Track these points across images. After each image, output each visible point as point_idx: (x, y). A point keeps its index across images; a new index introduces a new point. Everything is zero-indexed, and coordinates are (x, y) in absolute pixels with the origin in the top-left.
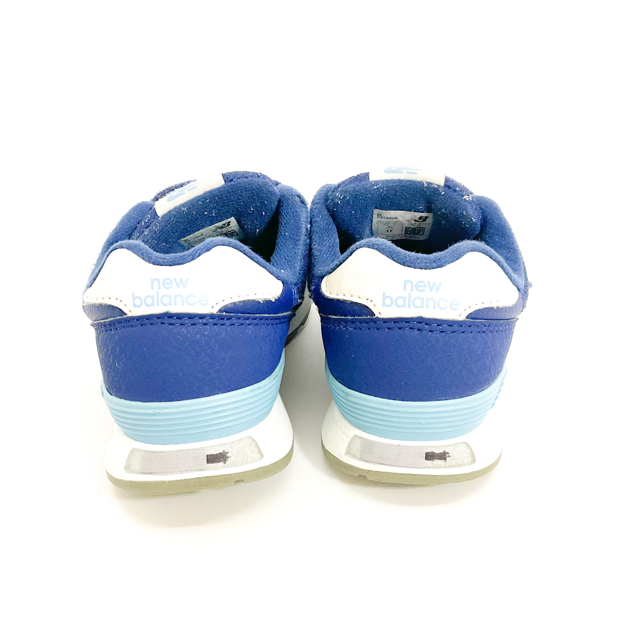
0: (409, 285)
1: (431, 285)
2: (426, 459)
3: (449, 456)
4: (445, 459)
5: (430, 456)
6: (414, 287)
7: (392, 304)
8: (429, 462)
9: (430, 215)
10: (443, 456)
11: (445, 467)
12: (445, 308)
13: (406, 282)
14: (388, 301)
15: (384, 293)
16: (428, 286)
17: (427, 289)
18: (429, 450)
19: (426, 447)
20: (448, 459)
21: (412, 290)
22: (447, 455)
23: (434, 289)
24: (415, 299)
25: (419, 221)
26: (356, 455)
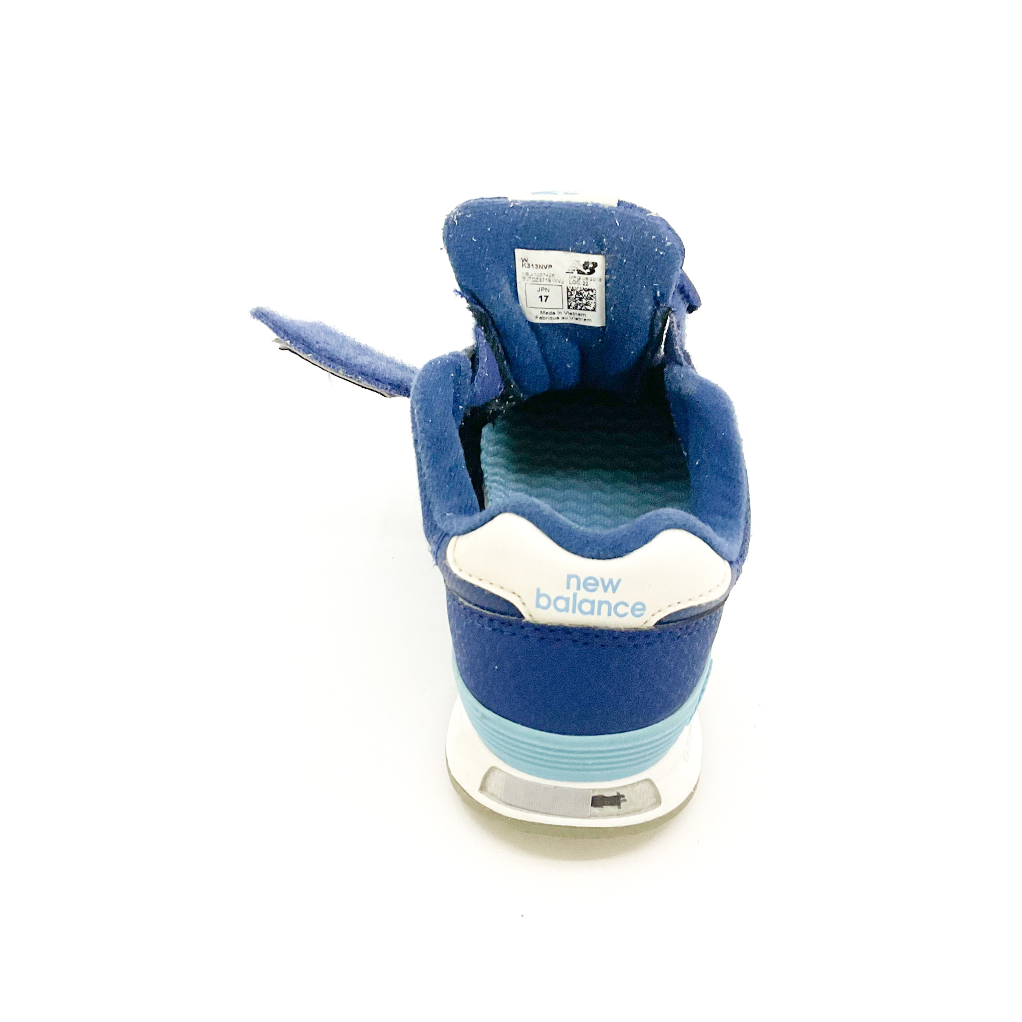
0: (574, 581)
1: (606, 583)
2: (592, 806)
3: (625, 800)
4: (619, 804)
5: (598, 801)
6: (582, 586)
7: (549, 605)
8: (596, 810)
9: (599, 259)
10: (616, 800)
11: (618, 815)
12: (625, 614)
13: (569, 577)
14: (543, 601)
15: (538, 590)
16: (600, 584)
17: (600, 587)
18: (596, 794)
19: (594, 790)
20: (622, 804)
21: (578, 588)
22: (621, 799)
23: (610, 588)
24: (582, 602)
25: (583, 273)
26: (495, 793)
